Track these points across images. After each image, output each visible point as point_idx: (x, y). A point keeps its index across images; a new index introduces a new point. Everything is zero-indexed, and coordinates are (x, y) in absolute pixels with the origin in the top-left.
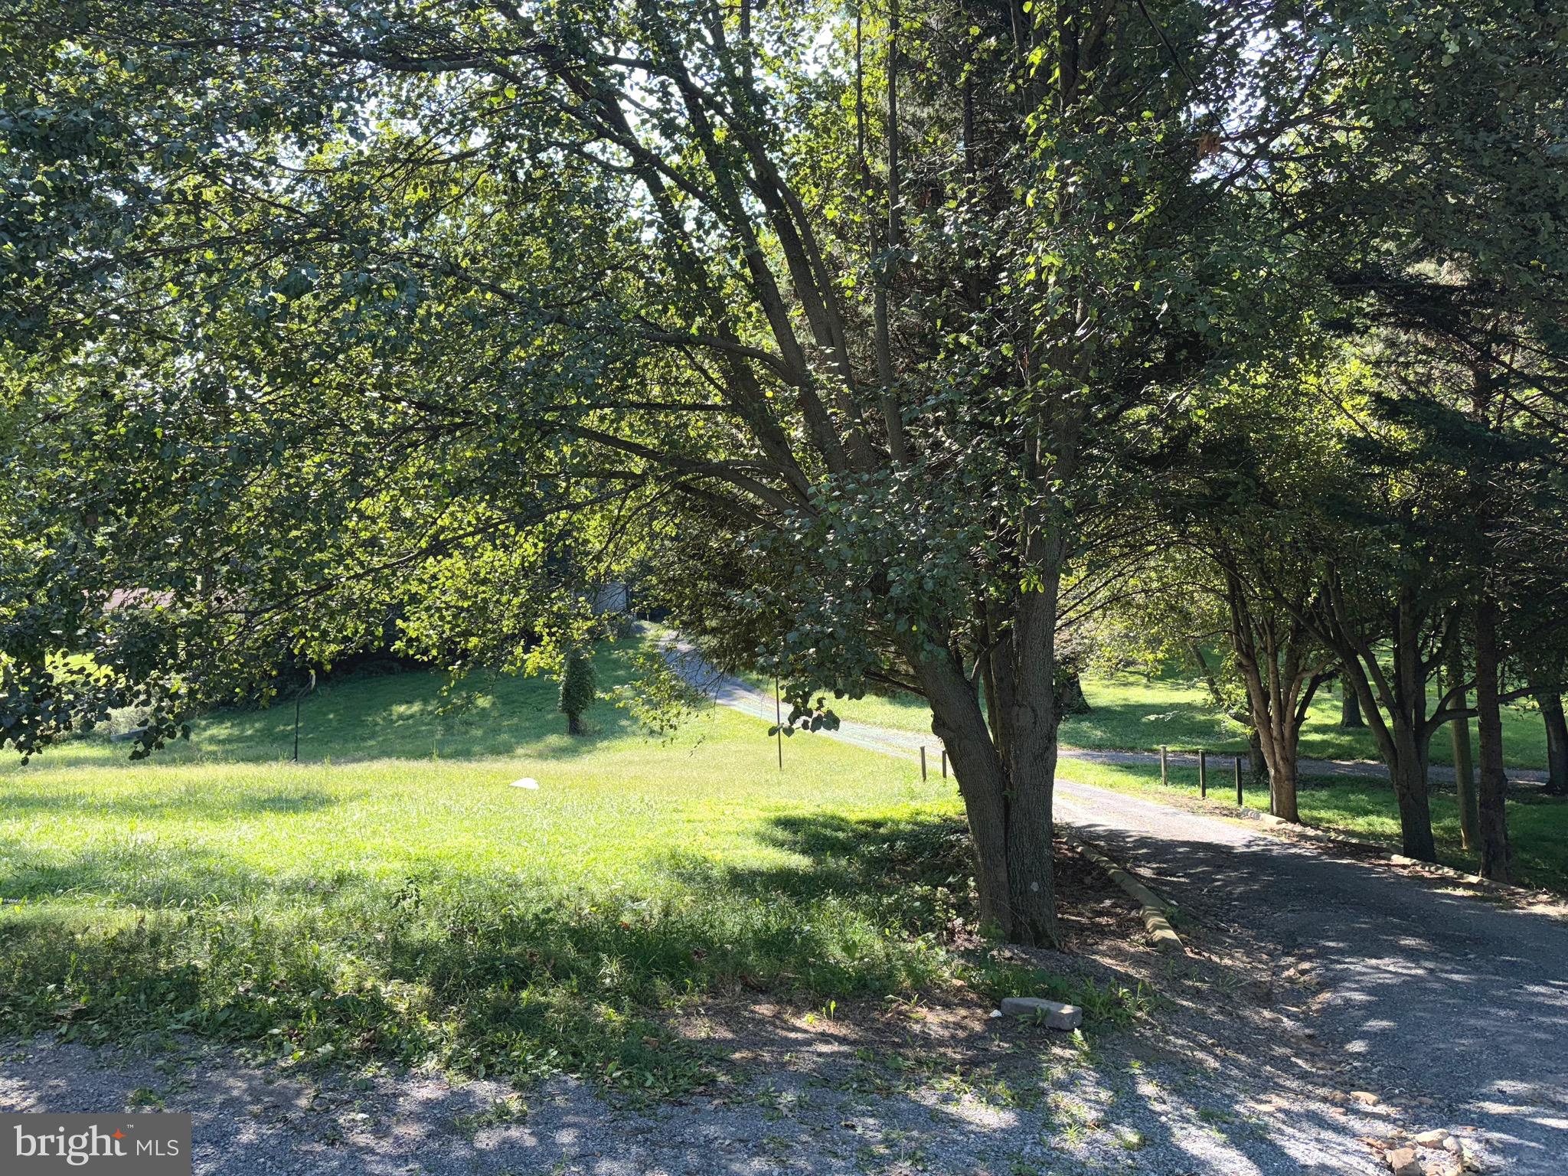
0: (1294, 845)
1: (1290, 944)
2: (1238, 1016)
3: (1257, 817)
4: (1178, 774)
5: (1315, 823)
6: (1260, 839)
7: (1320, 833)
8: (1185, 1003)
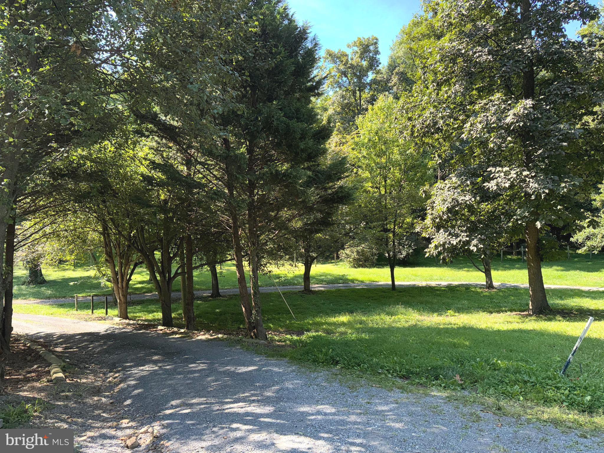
0: (124, 328)
1: (112, 368)
2: (83, 403)
3: (112, 319)
4: (82, 306)
5: (134, 319)
6: (111, 328)
7: (135, 322)
8: (59, 403)
